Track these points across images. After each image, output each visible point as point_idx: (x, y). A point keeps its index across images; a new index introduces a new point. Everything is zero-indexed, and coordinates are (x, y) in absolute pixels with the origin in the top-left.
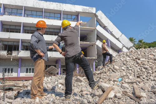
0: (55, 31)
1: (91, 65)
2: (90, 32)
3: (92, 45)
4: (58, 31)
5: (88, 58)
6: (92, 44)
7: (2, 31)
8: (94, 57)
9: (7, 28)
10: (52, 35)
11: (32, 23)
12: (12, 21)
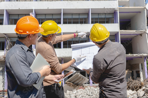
0: (81, 17)
1: (140, 65)
2: (135, 13)
3: (141, 35)
4: (86, 17)
5: (135, 55)
6: (140, 33)
7: (8, 24)
8: (144, 53)
9: (14, 19)
10: (77, 23)
11: (47, 8)
12: (20, 9)
